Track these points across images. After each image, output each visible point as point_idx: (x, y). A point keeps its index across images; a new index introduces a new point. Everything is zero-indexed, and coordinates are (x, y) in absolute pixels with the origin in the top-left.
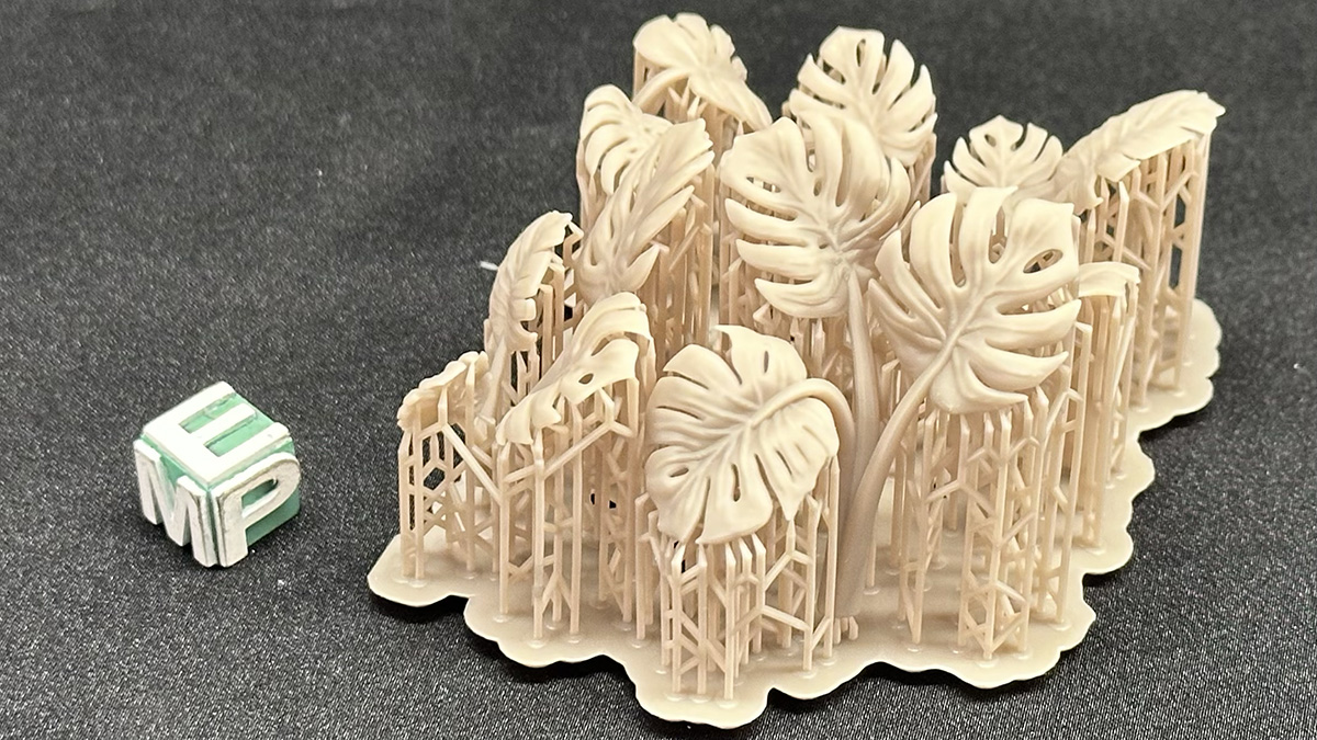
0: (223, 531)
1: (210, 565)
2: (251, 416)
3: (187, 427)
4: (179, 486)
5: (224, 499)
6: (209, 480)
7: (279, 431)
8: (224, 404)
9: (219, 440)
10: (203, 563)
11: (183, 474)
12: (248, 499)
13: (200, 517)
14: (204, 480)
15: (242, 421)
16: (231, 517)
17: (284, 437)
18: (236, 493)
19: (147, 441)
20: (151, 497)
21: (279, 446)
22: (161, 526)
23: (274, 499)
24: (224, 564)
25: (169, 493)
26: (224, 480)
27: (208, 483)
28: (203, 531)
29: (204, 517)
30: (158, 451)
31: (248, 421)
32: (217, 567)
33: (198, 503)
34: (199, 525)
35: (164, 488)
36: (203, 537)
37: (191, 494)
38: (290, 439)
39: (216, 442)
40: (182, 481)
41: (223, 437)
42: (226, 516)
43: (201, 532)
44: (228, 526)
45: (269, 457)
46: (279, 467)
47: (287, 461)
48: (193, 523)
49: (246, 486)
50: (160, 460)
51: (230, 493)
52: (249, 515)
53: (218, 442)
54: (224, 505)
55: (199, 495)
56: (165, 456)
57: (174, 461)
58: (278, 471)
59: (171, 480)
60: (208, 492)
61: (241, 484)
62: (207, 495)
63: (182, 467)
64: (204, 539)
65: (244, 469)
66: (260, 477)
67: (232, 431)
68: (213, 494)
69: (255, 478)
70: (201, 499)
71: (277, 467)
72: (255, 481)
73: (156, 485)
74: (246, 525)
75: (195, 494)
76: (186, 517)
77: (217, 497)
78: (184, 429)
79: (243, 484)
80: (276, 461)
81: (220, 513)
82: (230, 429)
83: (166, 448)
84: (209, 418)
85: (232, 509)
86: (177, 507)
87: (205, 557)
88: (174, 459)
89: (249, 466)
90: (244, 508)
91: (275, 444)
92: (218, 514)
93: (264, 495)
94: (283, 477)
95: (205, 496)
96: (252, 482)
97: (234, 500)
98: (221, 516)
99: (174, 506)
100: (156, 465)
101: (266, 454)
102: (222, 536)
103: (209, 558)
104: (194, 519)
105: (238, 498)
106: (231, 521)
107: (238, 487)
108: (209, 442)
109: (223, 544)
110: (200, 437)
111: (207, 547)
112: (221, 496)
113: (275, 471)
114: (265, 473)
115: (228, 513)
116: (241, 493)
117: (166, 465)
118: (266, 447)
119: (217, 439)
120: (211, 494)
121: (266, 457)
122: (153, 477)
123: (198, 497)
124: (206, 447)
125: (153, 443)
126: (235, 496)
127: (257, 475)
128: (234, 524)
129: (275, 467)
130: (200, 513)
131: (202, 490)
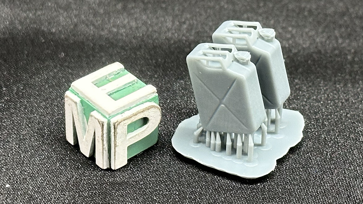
0: (115, 146)
1: (105, 168)
2: (134, 81)
3: (98, 84)
4: (92, 116)
5: (118, 125)
6: (110, 112)
7: (150, 90)
8: (118, 75)
9: (115, 92)
10: (101, 167)
11: (94, 110)
12: (132, 127)
13: (103, 136)
14: (107, 112)
15: (129, 83)
16: (121, 138)
17: (153, 93)
18: (125, 122)
19: (73, 92)
20: (72, 128)
21: (151, 98)
22: (77, 145)
23: (145, 130)
24: (113, 168)
25: (84, 123)
26: (118, 114)
27: (109, 115)
28: (103, 145)
29: (105, 136)
30: (79, 97)
31: (132, 83)
32: (109, 169)
33: (103, 126)
34: (101, 141)
35: (81, 119)
36: (103, 149)
37: (98, 121)
38: (157, 95)
39: (113, 93)
40: (94, 113)
41: (118, 91)
42: (118, 136)
43: (102, 145)
44: (118, 143)
45: (144, 104)
46: (150, 109)
47: (154, 107)
48: (98, 140)
49: (131, 119)
50: (80, 102)
51: (122, 121)
52: (131, 138)
53: (114, 94)
54: (117, 128)
55: (103, 121)
56: (83, 99)
57: (89, 102)
58: (149, 112)
59: (85, 115)
60: (108, 120)
61: (128, 117)
62: (108, 122)
63: (93, 106)
64: (103, 150)
65: (130, 109)
66: (139, 114)
67: (123, 88)
68: (111, 121)
69: (136, 115)
70: (104, 124)
71: (149, 109)
72: (136, 116)
73: (76, 118)
74: (127, 144)
75: (101, 121)
76: (93, 136)
77: (114, 123)
78: (95, 85)
79: (129, 117)
80: (149, 106)
81: (115, 133)
82: (122, 87)
83: (84, 95)
84: (109, 81)
85: (121, 132)
86: (88, 131)
87: (102, 163)
88: (89, 101)
89: (133, 107)
90: (128, 134)
91: (148, 96)
92: (114, 134)
93: (139, 128)
94: (151, 116)
95: (107, 122)
96: (134, 116)
97: (123, 126)
98: (115, 136)
99: (86, 132)
100: (77, 105)
101: (143, 101)
102: (114, 149)
103: (105, 163)
104: (98, 137)
105: (126, 125)
106: (120, 140)
107: (126, 118)
108: (110, 93)
109: (114, 154)
110: (105, 89)
111: (104, 156)
112: (116, 123)
113: (148, 112)
114: (142, 112)
115: (119, 134)
116: (128, 122)
117: (83, 105)
118: (143, 97)
119: (114, 92)
120: (110, 121)
121: (142, 103)
122: (75, 113)
123: (103, 123)
124: (108, 95)
125: (77, 93)
126: (124, 124)
127: (137, 113)
128: (122, 142)
129: (148, 109)
130: (103, 133)
131: (105, 119)
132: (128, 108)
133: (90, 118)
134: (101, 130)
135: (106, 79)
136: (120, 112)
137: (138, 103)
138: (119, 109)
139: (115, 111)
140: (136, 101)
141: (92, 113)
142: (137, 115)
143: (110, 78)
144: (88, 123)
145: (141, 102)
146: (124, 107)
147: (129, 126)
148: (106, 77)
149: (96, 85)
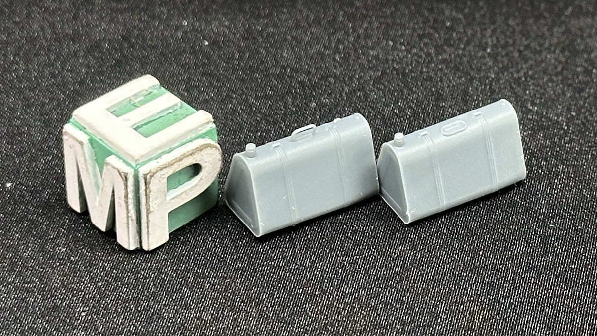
0: (148, 212)
1: (132, 248)
2: (176, 105)
3: (117, 112)
4: (108, 164)
5: (151, 177)
6: (137, 156)
7: (203, 119)
8: (149, 96)
9: (146, 124)
10: (126, 247)
11: (110, 154)
12: (174, 180)
13: (126, 196)
14: (132, 157)
15: (168, 109)
16: (156, 198)
17: (208, 123)
18: (162, 172)
19: (76, 124)
20: (76, 183)
21: (204, 131)
22: (85, 213)
23: (196, 185)
24: (145, 248)
25: (95, 176)
26: (151, 160)
27: (136, 161)
28: (128, 211)
29: (131, 195)
30: (86, 133)
31: (173, 109)
32: (140, 251)
33: (126, 179)
34: (124, 205)
35: (90, 170)
36: (128, 217)
37: (119, 172)
38: (214, 126)
39: (142, 126)
40: (111, 159)
41: (150, 122)
42: (152, 196)
43: (126, 211)
44: (152, 206)
45: (193, 141)
46: (203, 151)
47: (210, 147)
48: (119, 202)
49: (172, 166)
50: (88, 141)
51: (157, 172)
52: (173, 198)
53: (144, 127)
54: (150, 183)
55: (127, 172)
56: (93, 137)
57: (103, 142)
58: (202, 155)
59: (97, 163)
60: (135, 170)
61: (167, 163)
62: (135, 172)
63: (110, 147)
64: (128, 220)
65: (171, 150)
66: (185, 159)
67: (158, 117)
68: (140, 172)
69: (181, 160)
70: (128, 176)
71: (201, 150)
72: (181, 163)
73: (83, 168)
74: (169, 208)
75: (123, 172)
76: (112, 197)
77: (144, 175)
78: (112, 113)
79: (169, 164)
80: (201, 144)
81: (146, 192)
82: (156, 116)
83: (94, 130)
84: (135, 106)
85: (157, 188)
86: (102, 189)
87: (127, 240)
88: (103, 139)
89: (175, 148)
90: (168, 191)
91: (200, 129)
92: (144, 193)
93: (187, 181)
94: (206, 162)
95: (133, 174)
96: (177, 163)
97: (160, 179)
98: (146, 195)
99: (99, 190)
100: (84, 146)
101: (191, 138)
102: (146, 217)
103: (132, 241)
104: (120, 198)
105: (164, 178)
106: (156, 202)
107: (164, 166)
108: (138, 125)
109: (146, 225)
110: (129, 120)
111: (130, 229)
112: (148, 174)
113: (200, 155)
114: (191, 155)
115: (154, 193)
116: (167, 173)
117: (94, 146)
118: (191, 131)
119: (143, 123)
120: (138, 172)
121: (191, 141)
122: (81, 160)
123: (126, 175)
124: (135, 129)
125: (82, 127)
126: (162, 175)
127: (182, 157)
128: (158, 205)
129: (199, 151)
130: (127, 191)
131: (130, 168)
132: (167, 149)
133: (105, 167)
134: (124, 187)
135: (130, 102)
136: (154, 156)
137: (184, 141)
138: (152, 151)
139: (145, 155)
140: (181, 136)
141: (107, 159)
142: (183, 160)
143: (136, 101)
144: (103, 176)
145: (188, 138)
146: (160, 147)
147: (169, 178)
148: (131, 100)
149: (114, 113)
